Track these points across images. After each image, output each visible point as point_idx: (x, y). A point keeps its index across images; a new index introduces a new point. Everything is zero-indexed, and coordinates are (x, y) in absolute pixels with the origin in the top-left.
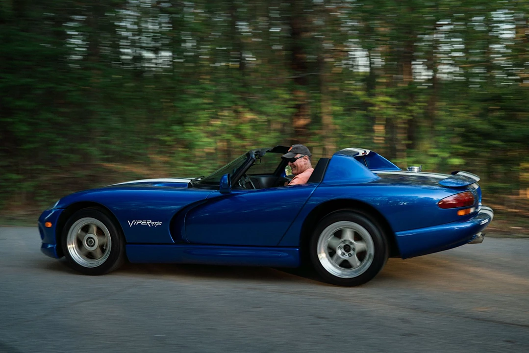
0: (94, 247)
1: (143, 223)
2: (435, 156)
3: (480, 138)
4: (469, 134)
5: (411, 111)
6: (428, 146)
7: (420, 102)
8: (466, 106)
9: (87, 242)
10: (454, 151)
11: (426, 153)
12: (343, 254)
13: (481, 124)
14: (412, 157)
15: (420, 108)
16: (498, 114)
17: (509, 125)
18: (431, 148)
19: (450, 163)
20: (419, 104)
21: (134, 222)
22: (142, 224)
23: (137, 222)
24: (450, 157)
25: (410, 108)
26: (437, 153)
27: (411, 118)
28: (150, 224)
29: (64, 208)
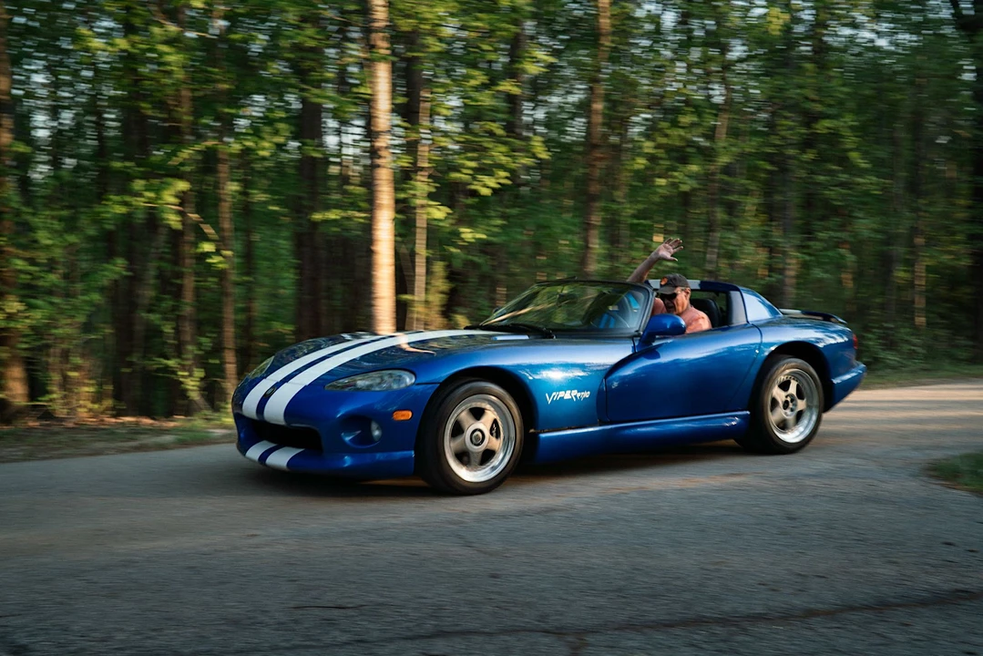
1: (566, 395)
21: (554, 396)
22: (565, 398)
23: (558, 395)
28: (576, 396)
29: (438, 382)
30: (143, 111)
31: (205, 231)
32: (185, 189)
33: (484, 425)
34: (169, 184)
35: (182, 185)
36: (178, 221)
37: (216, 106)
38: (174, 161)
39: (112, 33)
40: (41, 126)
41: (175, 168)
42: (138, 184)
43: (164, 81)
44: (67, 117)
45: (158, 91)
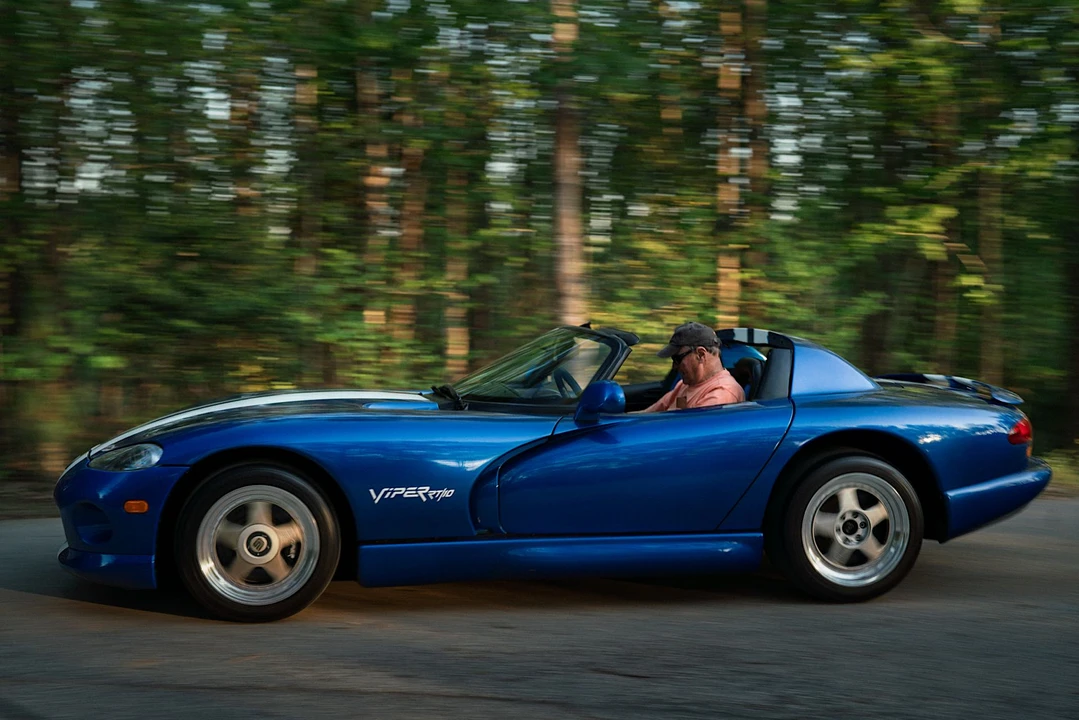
0: (268, 555)
1: (408, 493)
2: (64, 351)
3: (155, 314)
4: (135, 307)
5: (11, 256)
6: (51, 329)
7: (32, 237)
8: (135, 249)
9: (248, 544)
10: (103, 340)
11: (43, 344)
12: (846, 541)
13: (157, 286)
14: (15, 352)
15: (32, 251)
16: (193, 267)
17: (213, 288)
18: (55, 334)
19: (94, 365)
20: (28, 241)
21: (386, 493)
22: (405, 496)
23: (393, 492)
24: (95, 354)
25: (9, 249)
26: (67, 345)
27: (12, 269)
28: (426, 495)
29: (188, 463)
30: (896, 131)
31: (964, 262)
32: (953, 216)
33: (279, 537)
34: (927, 210)
35: (943, 212)
36: (943, 252)
37: (982, 122)
38: (931, 185)
39: (867, 50)
40: (787, 151)
41: (932, 192)
42: (892, 211)
43: (921, 98)
44: (814, 142)
45: (916, 109)
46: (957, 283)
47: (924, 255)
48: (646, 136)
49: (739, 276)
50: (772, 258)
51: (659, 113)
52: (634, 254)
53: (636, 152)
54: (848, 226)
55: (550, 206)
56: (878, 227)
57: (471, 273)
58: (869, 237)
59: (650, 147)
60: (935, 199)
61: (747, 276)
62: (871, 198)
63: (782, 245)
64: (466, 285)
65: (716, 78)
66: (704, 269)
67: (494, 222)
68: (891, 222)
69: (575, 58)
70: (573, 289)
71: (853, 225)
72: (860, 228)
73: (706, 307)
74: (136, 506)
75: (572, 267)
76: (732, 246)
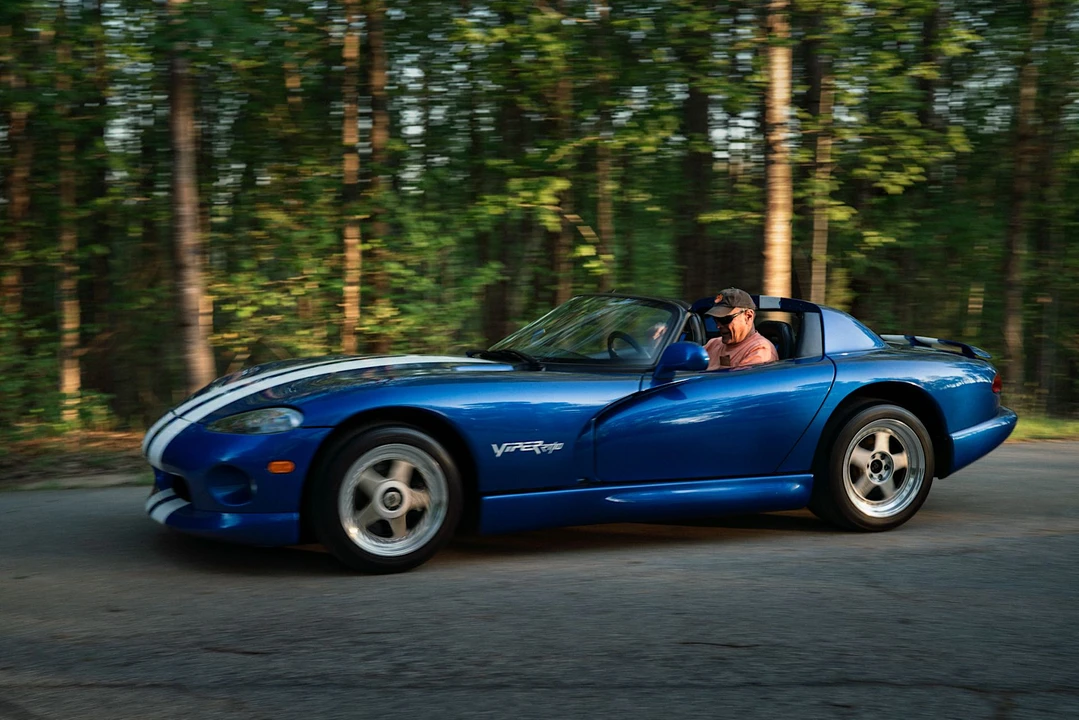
1: (523, 446)
21: (507, 447)
22: (523, 449)
23: (513, 446)
28: (540, 448)
29: (331, 425)
30: (518, 105)
31: (584, 233)
32: (565, 188)
34: (548, 183)
35: (561, 184)
36: (557, 222)
37: (598, 99)
38: (552, 159)
39: (488, 23)
40: (412, 123)
41: (553, 165)
42: (515, 183)
43: (542, 73)
44: (438, 113)
45: (535, 83)
46: (578, 254)
47: (545, 226)
48: (268, 105)
49: (360, 247)
50: (398, 229)
51: (284, 82)
52: (257, 224)
53: (261, 120)
54: (474, 198)
55: (169, 174)
56: (499, 198)
57: (82, 244)
58: (490, 209)
59: (273, 116)
60: (554, 172)
61: (367, 247)
62: (494, 170)
63: (409, 216)
64: (77, 255)
65: (341, 47)
66: (329, 239)
67: (112, 190)
68: (514, 194)
69: (184, 21)
70: (192, 260)
71: (478, 197)
72: (484, 200)
73: (329, 278)
74: (281, 467)
75: (190, 237)
76: (358, 217)
